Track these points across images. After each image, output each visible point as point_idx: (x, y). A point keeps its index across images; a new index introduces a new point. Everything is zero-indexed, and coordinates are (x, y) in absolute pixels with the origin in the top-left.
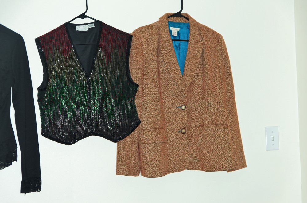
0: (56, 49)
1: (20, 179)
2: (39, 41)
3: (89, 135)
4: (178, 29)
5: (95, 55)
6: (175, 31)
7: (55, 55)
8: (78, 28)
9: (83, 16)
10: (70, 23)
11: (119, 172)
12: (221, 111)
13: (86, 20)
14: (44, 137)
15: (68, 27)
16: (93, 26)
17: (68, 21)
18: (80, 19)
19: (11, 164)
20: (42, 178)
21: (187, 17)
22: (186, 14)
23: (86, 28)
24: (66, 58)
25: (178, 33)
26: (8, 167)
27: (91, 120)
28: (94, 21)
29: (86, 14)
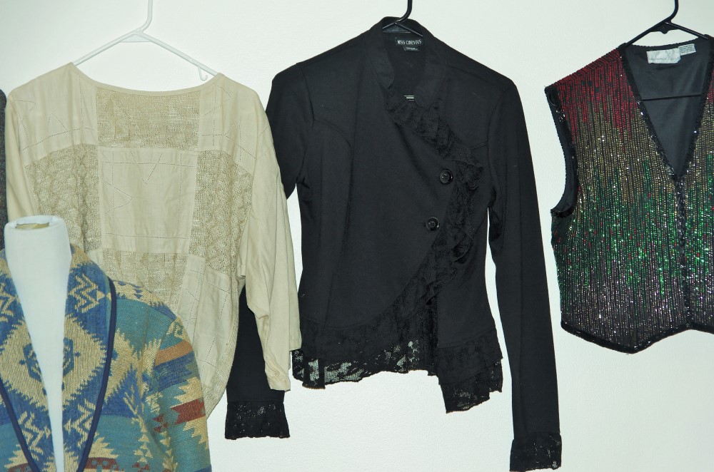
0: (598, 111)
1: (508, 435)
2: (555, 94)
3: (682, 328)
5: (698, 125)
7: (594, 127)
8: (655, 58)
9: (665, 26)
10: (634, 44)
13: (673, 37)
14: (566, 332)
15: (629, 55)
16: (691, 50)
17: (627, 41)
18: (659, 33)
19: (487, 398)
20: (561, 434)
23: (673, 57)
24: (623, 134)
26: (480, 405)
27: (687, 289)
28: (694, 37)
29: (673, 21)
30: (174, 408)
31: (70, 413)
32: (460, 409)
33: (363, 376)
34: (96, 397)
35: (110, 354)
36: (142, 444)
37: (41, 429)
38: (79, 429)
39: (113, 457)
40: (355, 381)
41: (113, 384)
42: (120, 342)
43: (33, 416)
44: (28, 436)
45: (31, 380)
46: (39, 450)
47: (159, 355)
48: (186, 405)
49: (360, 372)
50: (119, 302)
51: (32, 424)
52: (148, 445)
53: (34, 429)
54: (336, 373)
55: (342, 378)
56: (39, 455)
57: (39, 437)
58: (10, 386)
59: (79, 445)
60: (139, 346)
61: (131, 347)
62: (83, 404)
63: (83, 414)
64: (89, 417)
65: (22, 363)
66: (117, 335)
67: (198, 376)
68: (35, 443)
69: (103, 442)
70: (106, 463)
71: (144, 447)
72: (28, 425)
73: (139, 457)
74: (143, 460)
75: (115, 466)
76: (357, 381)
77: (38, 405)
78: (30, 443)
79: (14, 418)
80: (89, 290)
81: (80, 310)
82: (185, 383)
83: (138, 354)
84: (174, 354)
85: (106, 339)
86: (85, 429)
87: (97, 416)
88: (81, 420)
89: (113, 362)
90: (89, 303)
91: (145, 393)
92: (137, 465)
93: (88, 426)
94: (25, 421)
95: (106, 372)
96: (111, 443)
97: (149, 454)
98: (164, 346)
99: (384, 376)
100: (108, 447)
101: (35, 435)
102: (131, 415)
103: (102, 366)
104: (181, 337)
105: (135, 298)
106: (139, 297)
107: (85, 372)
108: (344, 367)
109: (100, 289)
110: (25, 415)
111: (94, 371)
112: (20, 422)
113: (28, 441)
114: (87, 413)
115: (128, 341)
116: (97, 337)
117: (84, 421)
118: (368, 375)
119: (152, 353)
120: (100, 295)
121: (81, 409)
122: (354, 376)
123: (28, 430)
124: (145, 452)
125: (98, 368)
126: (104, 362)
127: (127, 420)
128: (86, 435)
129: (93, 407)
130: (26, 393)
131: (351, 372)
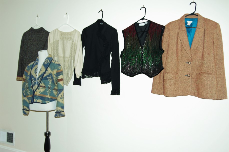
0: (130, 34)
1: (111, 89)
2: (124, 32)
4: (192, 22)
6: (189, 23)
8: (140, 25)
9: (143, 19)
11: (153, 92)
12: (211, 66)
13: (144, 21)
15: (136, 24)
16: (147, 23)
17: (136, 22)
18: (142, 20)
19: (109, 82)
20: (120, 90)
21: (197, 15)
22: (197, 14)
23: (143, 25)
24: (133, 38)
25: (191, 24)
28: (148, 21)
29: (144, 18)
30: (57, 79)
31: (38, 79)
32: (104, 84)
34: (42, 77)
35: (46, 70)
36: (49, 84)
38: (39, 81)
39: (45, 86)
41: (45, 75)
44: (33, 82)
45: (35, 74)
46: (33, 84)
47: (57, 71)
48: (59, 79)
49: (91, 77)
50: (51, 63)
52: (51, 85)
55: (89, 77)
59: (38, 84)
60: (53, 70)
65: (34, 71)
66: (48, 68)
67: (63, 75)
69: (43, 83)
72: (33, 80)
77: (35, 77)
79: (31, 79)
80: (47, 61)
82: (60, 76)
84: (59, 71)
87: (41, 80)
89: (46, 72)
90: (46, 63)
91: (55, 77)
92: (49, 87)
93: (40, 81)
95: (45, 73)
96: (45, 83)
97: (51, 86)
98: (58, 70)
99: (95, 77)
101: (33, 81)
102: (48, 80)
106: (54, 62)
107: (41, 73)
108: (89, 76)
114: (40, 79)
115: (50, 69)
116: (45, 68)
118: (93, 77)
119: (55, 71)
120: (49, 62)
121: (39, 78)
122: (90, 77)
124: (50, 86)
125: (43, 72)
127: (47, 81)
128: (39, 82)
129: (41, 78)
130: (33, 75)
131: (90, 76)
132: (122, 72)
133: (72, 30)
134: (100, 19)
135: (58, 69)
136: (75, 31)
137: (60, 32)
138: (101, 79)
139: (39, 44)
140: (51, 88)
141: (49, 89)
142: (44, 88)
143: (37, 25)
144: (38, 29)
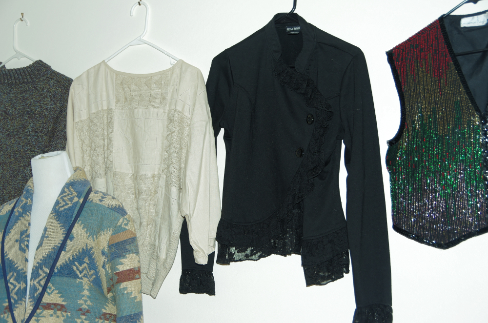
0: (422, 66)
2: (393, 56)
7: (419, 78)
8: (464, 23)
17: (445, 12)
23: (480, 21)
24: (440, 83)
26: (335, 282)
30: (115, 274)
31: (35, 274)
32: (319, 284)
33: (260, 257)
34: (51, 264)
35: (68, 235)
36: (83, 296)
37: (19, 283)
38: (37, 285)
39: (64, 303)
40: (254, 260)
41: (64, 257)
42: (78, 230)
43: (15, 274)
44: (11, 287)
45: (19, 252)
46: (15, 297)
47: (111, 239)
48: (123, 272)
49: (259, 254)
50: (87, 204)
51: (14, 280)
52: (88, 297)
53: (15, 283)
54: (244, 254)
55: (247, 258)
56: (14, 299)
57: (17, 288)
58: (7, 255)
59: (36, 295)
60: (94, 232)
61: (87, 233)
62: (42, 269)
63: (41, 275)
64: (44, 277)
65: (17, 241)
66: (76, 225)
67: (137, 253)
68: (14, 292)
69: (58, 293)
70: (59, 307)
71: (84, 298)
72: (12, 281)
73: (82, 305)
74: (84, 306)
75: (64, 310)
76: (257, 260)
77: (20, 268)
78: (12, 291)
79: (5, 276)
80: (70, 196)
81: (59, 209)
82: (124, 257)
83: (93, 237)
84: (122, 237)
85: (67, 228)
86: (40, 285)
87: (49, 277)
88: (39, 279)
89: (69, 242)
90: (67, 204)
91: (104, 262)
92: (81, 310)
93: (43, 283)
94: (10, 278)
95: (62, 247)
96: (62, 293)
97: (89, 303)
98: (115, 233)
99: (274, 258)
100: (61, 297)
101: (15, 286)
102: (77, 277)
103: (59, 245)
104: (127, 227)
105: (98, 202)
106: (101, 201)
107: (48, 248)
108: (249, 251)
109: (77, 196)
110: (11, 274)
111: (53, 248)
112: (8, 277)
113: (10, 290)
114: (43, 275)
115: (85, 230)
116: (63, 226)
117: (41, 280)
118: (265, 257)
119: (104, 239)
120: (76, 199)
121: (41, 272)
122: (254, 257)
123: (12, 284)
124: (86, 301)
125: (56, 246)
126: (61, 242)
127: (72, 280)
128: (41, 289)
129: (48, 271)
130: (14, 260)
131: (252, 254)
132: (396, 228)
133: (165, 64)
134: (288, 10)
135: (118, 230)
136: (182, 66)
137: (118, 74)
138: (304, 264)
139: (28, 129)
140: (88, 311)
141: (84, 317)
142: (59, 313)
143: (18, 55)
144: (24, 70)
